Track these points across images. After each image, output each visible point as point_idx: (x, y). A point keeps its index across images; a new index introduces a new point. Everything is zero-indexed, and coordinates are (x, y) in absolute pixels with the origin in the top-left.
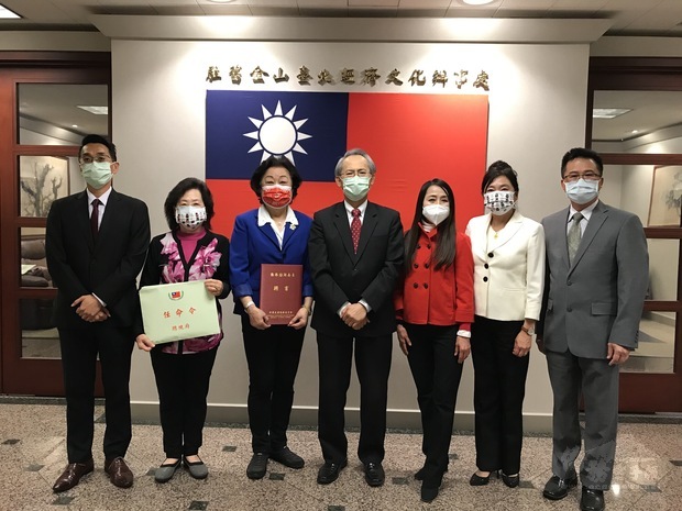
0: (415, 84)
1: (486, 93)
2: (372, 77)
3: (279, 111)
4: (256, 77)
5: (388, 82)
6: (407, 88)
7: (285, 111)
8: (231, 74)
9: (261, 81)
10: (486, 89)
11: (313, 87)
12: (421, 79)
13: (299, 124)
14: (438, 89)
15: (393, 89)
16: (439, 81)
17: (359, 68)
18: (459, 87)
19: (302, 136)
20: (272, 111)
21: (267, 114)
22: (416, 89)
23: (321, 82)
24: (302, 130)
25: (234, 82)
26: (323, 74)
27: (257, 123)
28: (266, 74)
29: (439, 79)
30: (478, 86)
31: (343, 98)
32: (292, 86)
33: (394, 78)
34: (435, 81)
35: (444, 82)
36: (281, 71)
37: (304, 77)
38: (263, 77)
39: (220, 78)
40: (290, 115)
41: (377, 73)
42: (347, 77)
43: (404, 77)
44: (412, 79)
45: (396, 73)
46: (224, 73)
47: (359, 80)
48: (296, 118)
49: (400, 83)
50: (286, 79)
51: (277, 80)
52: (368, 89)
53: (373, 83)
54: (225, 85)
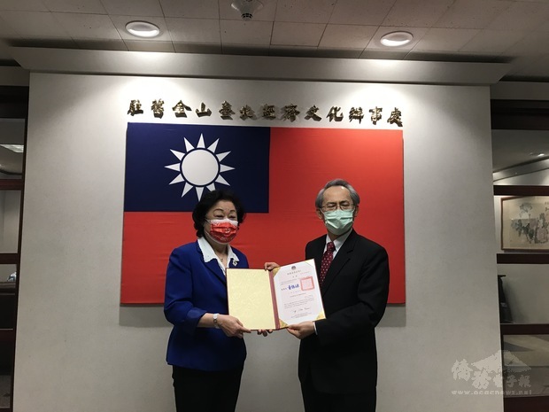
0: (333, 120)
1: (400, 128)
2: (292, 113)
3: (201, 144)
4: (178, 111)
5: (308, 118)
6: (326, 123)
7: (208, 144)
8: (153, 108)
9: (182, 115)
10: (400, 124)
11: (235, 121)
12: (338, 115)
13: (221, 156)
14: (355, 124)
15: (312, 124)
16: (356, 118)
17: (280, 105)
18: (375, 123)
19: (225, 168)
20: (195, 144)
21: (189, 146)
22: (334, 125)
23: (243, 117)
24: (224, 162)
25: (156, 115)
26: (245, 109)
27: (179, 155)
28: (189, 109)
29: (356, 115)
30: (392, 123)
31: (265, 132)
32: (215, 120)
33: (312, 114)
34: (351, 117)
35: (360, 118)
36: (203, 106)
37: (226, 112)
38: (186, 111)
39: (142, 112)
40: (213, 147)
41: (297, 109)
42: (268, 112)
43: (323, 113)
44: (331, 116)
45: (314, 109)
46: (146, 107)
47: (280, 116)
48: (219, 151)
49: (318, 119)
50: (209, 113)
51: (200, 115)
52: (288, 124)
53: (293, 119)
54: (147, 117)
